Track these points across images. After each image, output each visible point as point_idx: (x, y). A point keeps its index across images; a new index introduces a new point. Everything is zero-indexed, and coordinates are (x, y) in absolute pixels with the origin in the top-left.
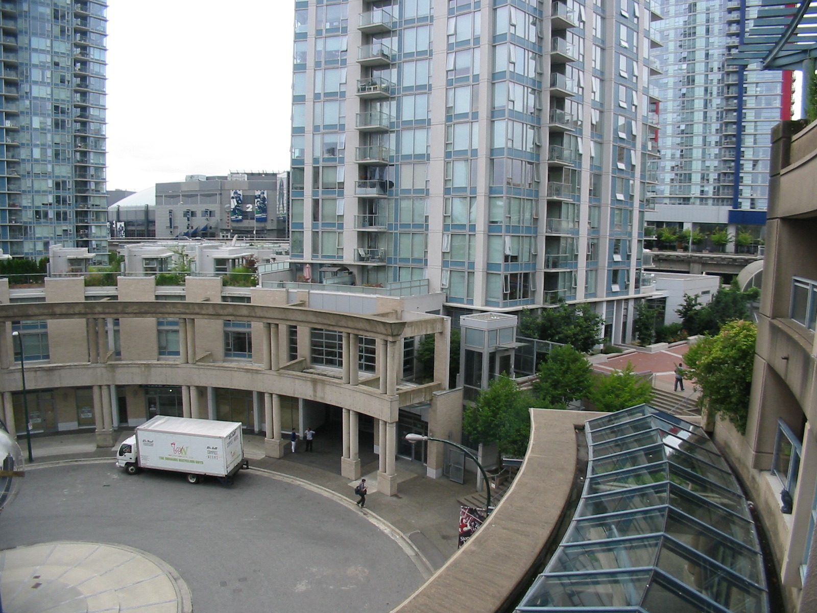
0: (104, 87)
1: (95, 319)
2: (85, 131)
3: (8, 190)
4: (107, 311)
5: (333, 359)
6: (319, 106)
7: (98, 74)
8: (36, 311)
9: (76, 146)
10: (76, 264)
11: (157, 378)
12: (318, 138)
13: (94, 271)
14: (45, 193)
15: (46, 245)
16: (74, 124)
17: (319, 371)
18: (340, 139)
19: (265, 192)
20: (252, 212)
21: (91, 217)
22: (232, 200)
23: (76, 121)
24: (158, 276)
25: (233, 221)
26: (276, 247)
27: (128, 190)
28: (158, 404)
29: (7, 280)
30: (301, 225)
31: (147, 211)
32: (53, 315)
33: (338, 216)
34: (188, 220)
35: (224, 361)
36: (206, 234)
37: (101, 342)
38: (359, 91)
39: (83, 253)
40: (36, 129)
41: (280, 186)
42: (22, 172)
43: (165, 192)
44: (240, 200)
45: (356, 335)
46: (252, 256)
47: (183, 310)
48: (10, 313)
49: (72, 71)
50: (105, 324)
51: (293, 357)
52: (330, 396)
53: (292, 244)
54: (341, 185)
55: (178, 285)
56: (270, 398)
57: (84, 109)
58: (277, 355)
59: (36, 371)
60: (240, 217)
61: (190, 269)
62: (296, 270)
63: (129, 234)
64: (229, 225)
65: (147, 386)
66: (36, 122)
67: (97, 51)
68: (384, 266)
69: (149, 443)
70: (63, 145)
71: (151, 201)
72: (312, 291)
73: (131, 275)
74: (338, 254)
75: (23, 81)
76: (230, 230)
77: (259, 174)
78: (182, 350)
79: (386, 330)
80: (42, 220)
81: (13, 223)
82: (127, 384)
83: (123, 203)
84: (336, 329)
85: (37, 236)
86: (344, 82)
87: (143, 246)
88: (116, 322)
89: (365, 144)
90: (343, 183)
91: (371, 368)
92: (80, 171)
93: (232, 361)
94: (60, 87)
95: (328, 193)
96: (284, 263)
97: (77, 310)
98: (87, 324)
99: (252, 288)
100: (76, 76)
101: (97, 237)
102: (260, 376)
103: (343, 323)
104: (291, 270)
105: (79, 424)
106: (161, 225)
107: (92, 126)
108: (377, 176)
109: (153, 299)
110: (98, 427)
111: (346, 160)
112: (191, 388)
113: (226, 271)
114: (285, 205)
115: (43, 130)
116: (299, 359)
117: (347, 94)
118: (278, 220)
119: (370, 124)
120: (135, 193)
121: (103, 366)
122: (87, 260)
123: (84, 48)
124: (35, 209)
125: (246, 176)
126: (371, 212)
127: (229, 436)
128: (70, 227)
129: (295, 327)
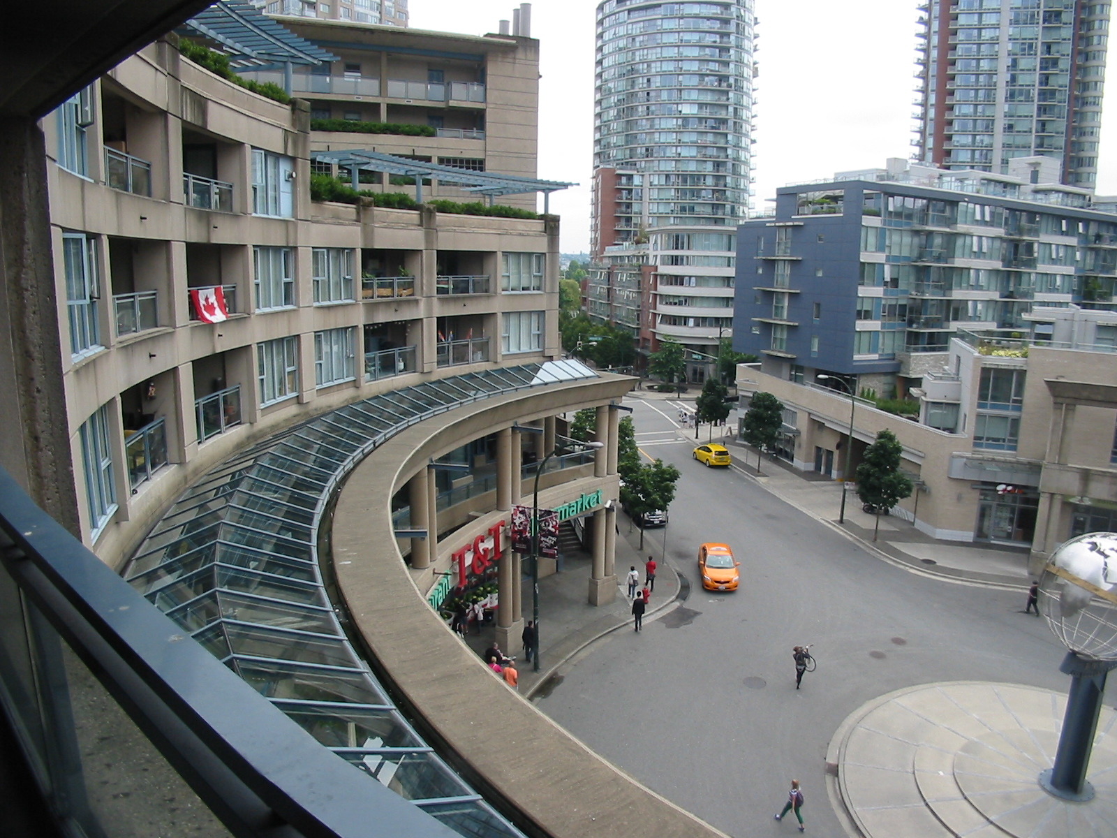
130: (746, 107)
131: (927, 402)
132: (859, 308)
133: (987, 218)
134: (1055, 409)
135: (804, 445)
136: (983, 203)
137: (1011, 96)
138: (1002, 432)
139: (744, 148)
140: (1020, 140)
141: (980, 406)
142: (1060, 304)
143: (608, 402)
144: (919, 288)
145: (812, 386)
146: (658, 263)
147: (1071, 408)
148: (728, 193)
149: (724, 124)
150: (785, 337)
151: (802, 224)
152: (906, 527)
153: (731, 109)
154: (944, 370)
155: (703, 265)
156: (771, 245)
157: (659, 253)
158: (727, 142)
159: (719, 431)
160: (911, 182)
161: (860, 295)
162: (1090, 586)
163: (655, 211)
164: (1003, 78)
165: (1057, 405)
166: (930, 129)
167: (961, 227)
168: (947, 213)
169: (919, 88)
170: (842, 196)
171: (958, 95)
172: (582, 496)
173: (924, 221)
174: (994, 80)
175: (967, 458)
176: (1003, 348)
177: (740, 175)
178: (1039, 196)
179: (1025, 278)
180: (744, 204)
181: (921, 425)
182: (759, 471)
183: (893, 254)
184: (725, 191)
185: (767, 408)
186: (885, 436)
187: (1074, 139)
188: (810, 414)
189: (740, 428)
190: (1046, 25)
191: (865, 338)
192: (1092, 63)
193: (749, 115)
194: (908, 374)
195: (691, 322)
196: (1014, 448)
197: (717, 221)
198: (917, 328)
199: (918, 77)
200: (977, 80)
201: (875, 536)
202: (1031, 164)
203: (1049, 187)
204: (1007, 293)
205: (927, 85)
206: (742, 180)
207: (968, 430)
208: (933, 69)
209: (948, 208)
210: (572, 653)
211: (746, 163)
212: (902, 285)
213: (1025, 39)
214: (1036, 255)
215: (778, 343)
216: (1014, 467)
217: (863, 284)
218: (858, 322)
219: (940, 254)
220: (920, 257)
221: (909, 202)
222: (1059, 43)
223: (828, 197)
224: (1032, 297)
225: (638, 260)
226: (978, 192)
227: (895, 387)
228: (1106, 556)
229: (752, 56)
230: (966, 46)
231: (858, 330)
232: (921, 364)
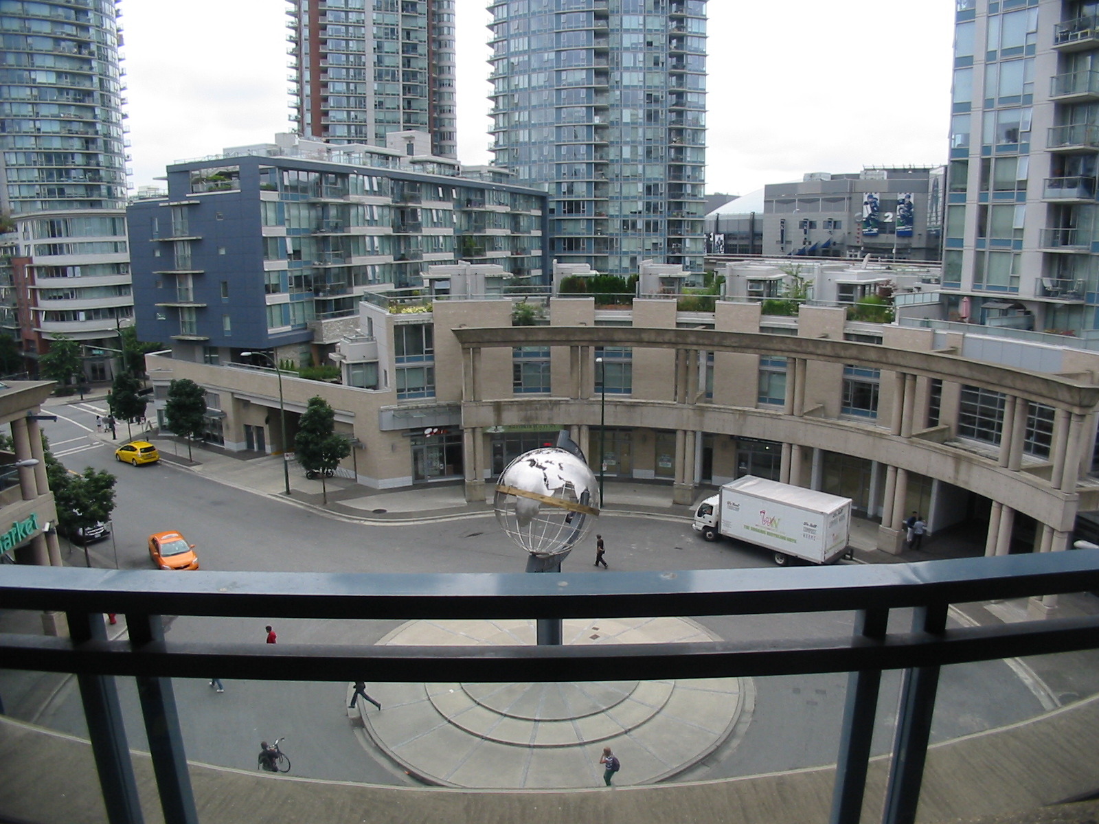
0: (704, 65)
1: (687, 351)
2: (681, 122)
3: (595, 197)
4: (701, 341)
5: (989, 432)
6: (993, 70)
7: (696, 50)
8: (622, 336)
9: (671, 141)
10: (669, 283)
11: (754, 429)
12: (991, 118)
13: (688, 293)
14: (634, 199)
15: (633, 260)
16: (669, 114)
17: (966, 447)
18: (1022, 118)
19: (912, 195)
20: (893, 223)
21: (685, 227)
22: (865, 207)
23: (671, 111)
24: (765, 302)
25: (866, 235)
26: (923, 272)
27: (730, 194)
28: (750, 464)
29: (593, 299)
30: (960, 242)
31: (753, 220)
32: (640, 343)
33: (1016, 229)
34: (805, 233)
35: (839, 418)
36: (828, 251)
37: (691, 378)
38: (1057, 39)
39: (677, 270)
40: (627, 124)
41: (934, 186)
42: (610, 176)
43: (777, 196)
44: (876, 206)
45: (1027, 401)
46: (888, 282)
47: (794, 348)
48: (595, 337)
49: (666, 50)
50: (698, 358)
51: (932, 423)
52: (978, 482)
53: (945, 268)
54: (1023, 185)
55: (789, 315)
56: (893, 474)
57: (680, 95)
58: (911, 418)
59: (616, 405)
60: (875, 230)
61: (805, 295)
62: (948, 305)
63: (729, 249)
64: (859, 240)
65: (739, 437)
66: (627, 116)
67: (695, 22)
68: (1081, 306)
69: (735, 507)
70: (656, 141)
71: (758, 207)
72: (968, 335)
73: (732, 299)
74: (1011, 284)
75: (613, 68)
76: (859, 247)
77: (905, 170)
78: (787, 398)
79: (1072, 397)
80: (630, 231)
81: (599, 235)
82: (716, 432)
83: (724, 211)
84: (997, 389)
85: (624, 250)
86: (1033, 29)
87: (749, 264)
88: (711, 357)
89: (1063, 122)
90: (1025, 182)
91: (1044, 452)
92: (674, 172)
93: (850, 419)
94: (654, 71)
95: (1003, 196)
96: (933, 294)
97: (667, 338)
98: (677, 358)
99: (885, 325)
100: (671, 56)
101: (693, 253)
102: (884, 443)
103: (1008, 382)
104: (941, 304)
105: (656, 474)
106: (770, 238)
107: (690, 116)
108: (1081, 171)
109: (756, 331)
110: (677, 480)
111: (1032, 147)
112: (793, 447)
113: (852, 301)
114: (940, 214)
115: (634, 124)
116: (940, 426)
117: (1038, 48)
118: (929, 235)
119: (1074, 90)
120: (738, 197)
121: (691, 407)
122: (680, 279)
123: (680, 20)
124: (622, 219)
125: (885, 173)
126: (1067, 225)
127: (834, 514)
128: (660, 240)
129: (940, 382)
130: (112, 78)
131: (348, 365)
132: (266, 283)
133: (376, 188)
134: (464, 353)
135: (232, 425)
136: (370, 174)
137: (379, 77)
138: (419, 381)
139: (115, 123)
140: (389, 116)
141: (398, 361)
142: (445, 262)
143: (24, 414)
144: (320, 258)
145: (230, 365)
146: (32, 253)
147: (476, 351)
148: (102, 173)
149: (89, 96)
150: (194, 319)
151: (198, 202)
152: (349, 485)
153: (96, 80)
154: (357, 332)
155: (87, 252)
156: (166, 227)
157: (33, 242)
158: (95, 116)
159: (137, 429)
160: (299, 156)
161: (266, 270)
162: (536, 495)
163: (18, 195)
164: (370, 58)
165: (465, 350)
166: (307, 104)
167: (353, 198)
168: (339, 185)
169: (293, 65)
170: (237, 172)
171: (331, 73)
172: (14, 525)
173: (318, 192)
174: (363, 60)
175: (394, 410)
176: (409, 306)
177: (114, 152)
178: (417, 167)
179: (413, 241)
180: (121, 184)
181: (345, 386)
182: (191, 461)
183: (292, 227)
184: (98, 170)
185: (189, 395)
186: (316, 403)
187: (435, 115)
188: (233, 393)
189: (161, 420)
190: (405, 13)
191: (276, 312)
192: (444, 50)
193: (118, 87)
194: (322, 340)
195: (82, 316)
196: (433, 394)
197: (93, 204)
198: (324, 296)
199: (291, 54)
200: (348, 58)
201: (324, 499)
202: (406, 138)
203: (424, 159)
204: (399, 256)
205: (300, 62)
206: (116, 158)
207: (390, 385)
208: (306, 47)
209: (339, 180)
210: (46, 703)
211: (119, 140)
212: (304, 257)
213: (387, 25)
214: (420, 218)
215: (188, 327)
216: (435, 410)
217: (268, 259)
218: (267, 296)
219: (337, 224)
220: (318, 228)
221: (303, 176)
222: (416, 30)
223: (221, 174)
224: (422, 258)
225: (5, 252)
226: (364, 165)
227: (311, 355)
228: (544, 469)
229: (115, 23)
230: (336, 27)
231: (268, 304)
232: (332, 330)
